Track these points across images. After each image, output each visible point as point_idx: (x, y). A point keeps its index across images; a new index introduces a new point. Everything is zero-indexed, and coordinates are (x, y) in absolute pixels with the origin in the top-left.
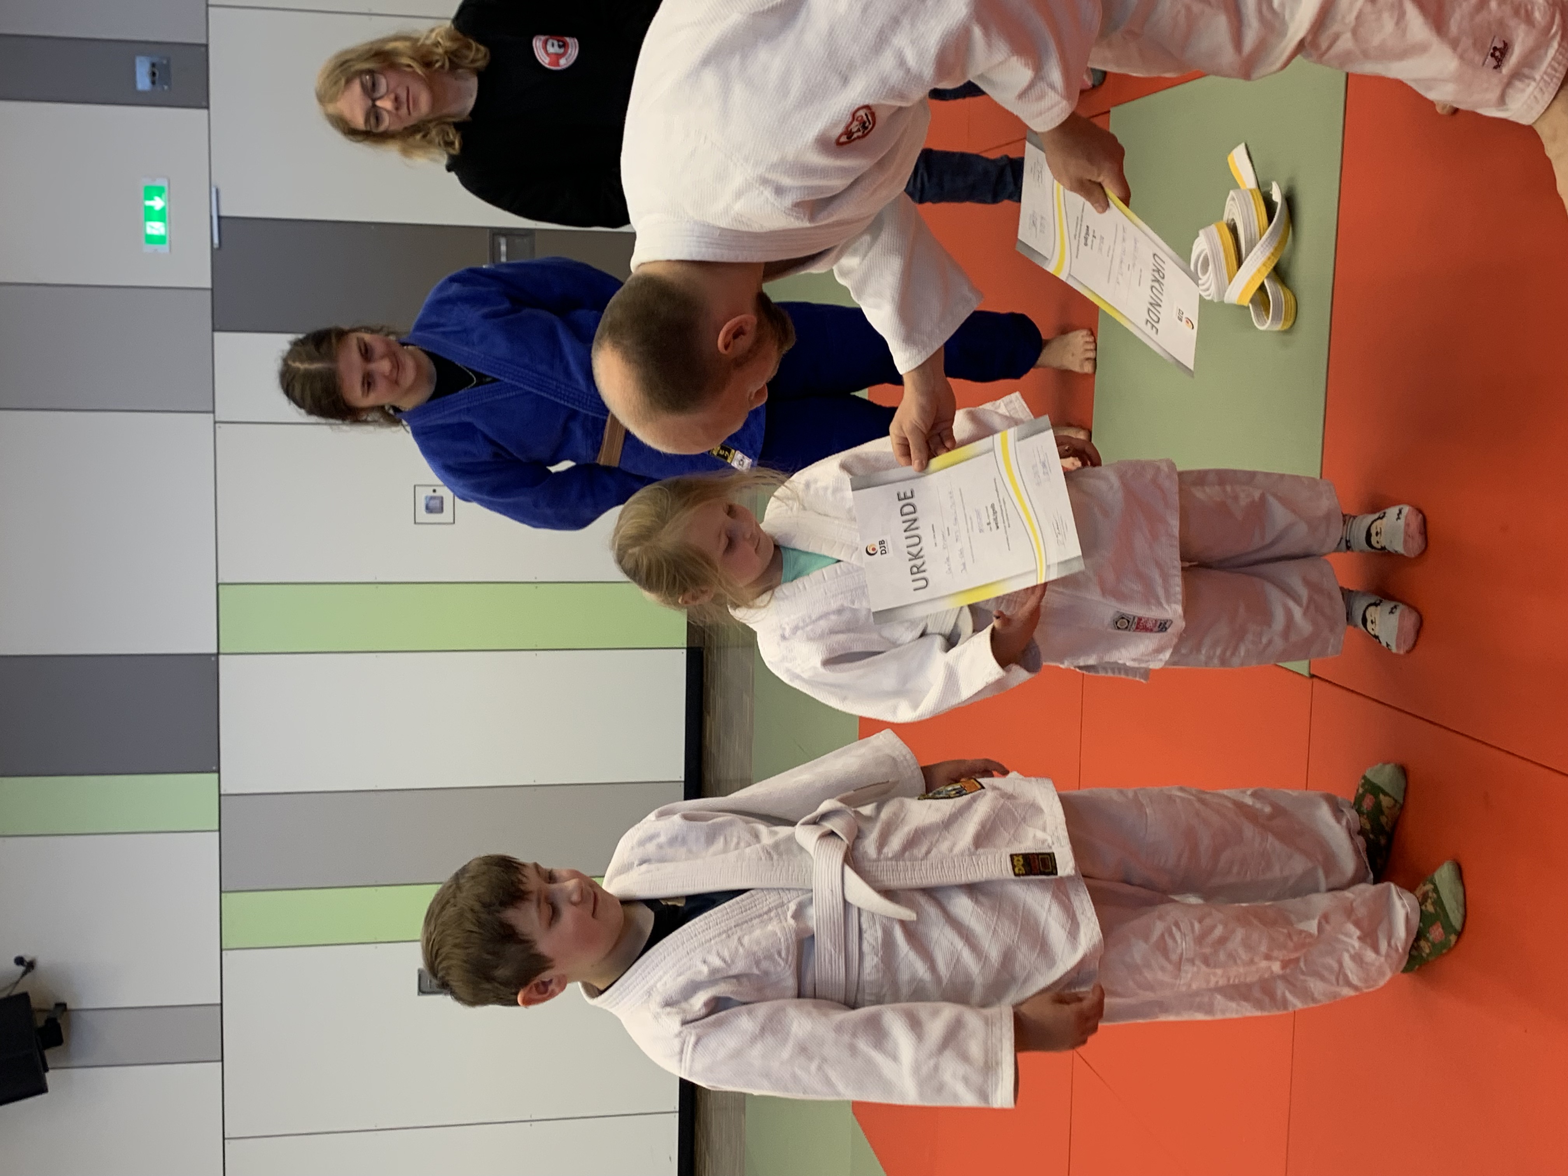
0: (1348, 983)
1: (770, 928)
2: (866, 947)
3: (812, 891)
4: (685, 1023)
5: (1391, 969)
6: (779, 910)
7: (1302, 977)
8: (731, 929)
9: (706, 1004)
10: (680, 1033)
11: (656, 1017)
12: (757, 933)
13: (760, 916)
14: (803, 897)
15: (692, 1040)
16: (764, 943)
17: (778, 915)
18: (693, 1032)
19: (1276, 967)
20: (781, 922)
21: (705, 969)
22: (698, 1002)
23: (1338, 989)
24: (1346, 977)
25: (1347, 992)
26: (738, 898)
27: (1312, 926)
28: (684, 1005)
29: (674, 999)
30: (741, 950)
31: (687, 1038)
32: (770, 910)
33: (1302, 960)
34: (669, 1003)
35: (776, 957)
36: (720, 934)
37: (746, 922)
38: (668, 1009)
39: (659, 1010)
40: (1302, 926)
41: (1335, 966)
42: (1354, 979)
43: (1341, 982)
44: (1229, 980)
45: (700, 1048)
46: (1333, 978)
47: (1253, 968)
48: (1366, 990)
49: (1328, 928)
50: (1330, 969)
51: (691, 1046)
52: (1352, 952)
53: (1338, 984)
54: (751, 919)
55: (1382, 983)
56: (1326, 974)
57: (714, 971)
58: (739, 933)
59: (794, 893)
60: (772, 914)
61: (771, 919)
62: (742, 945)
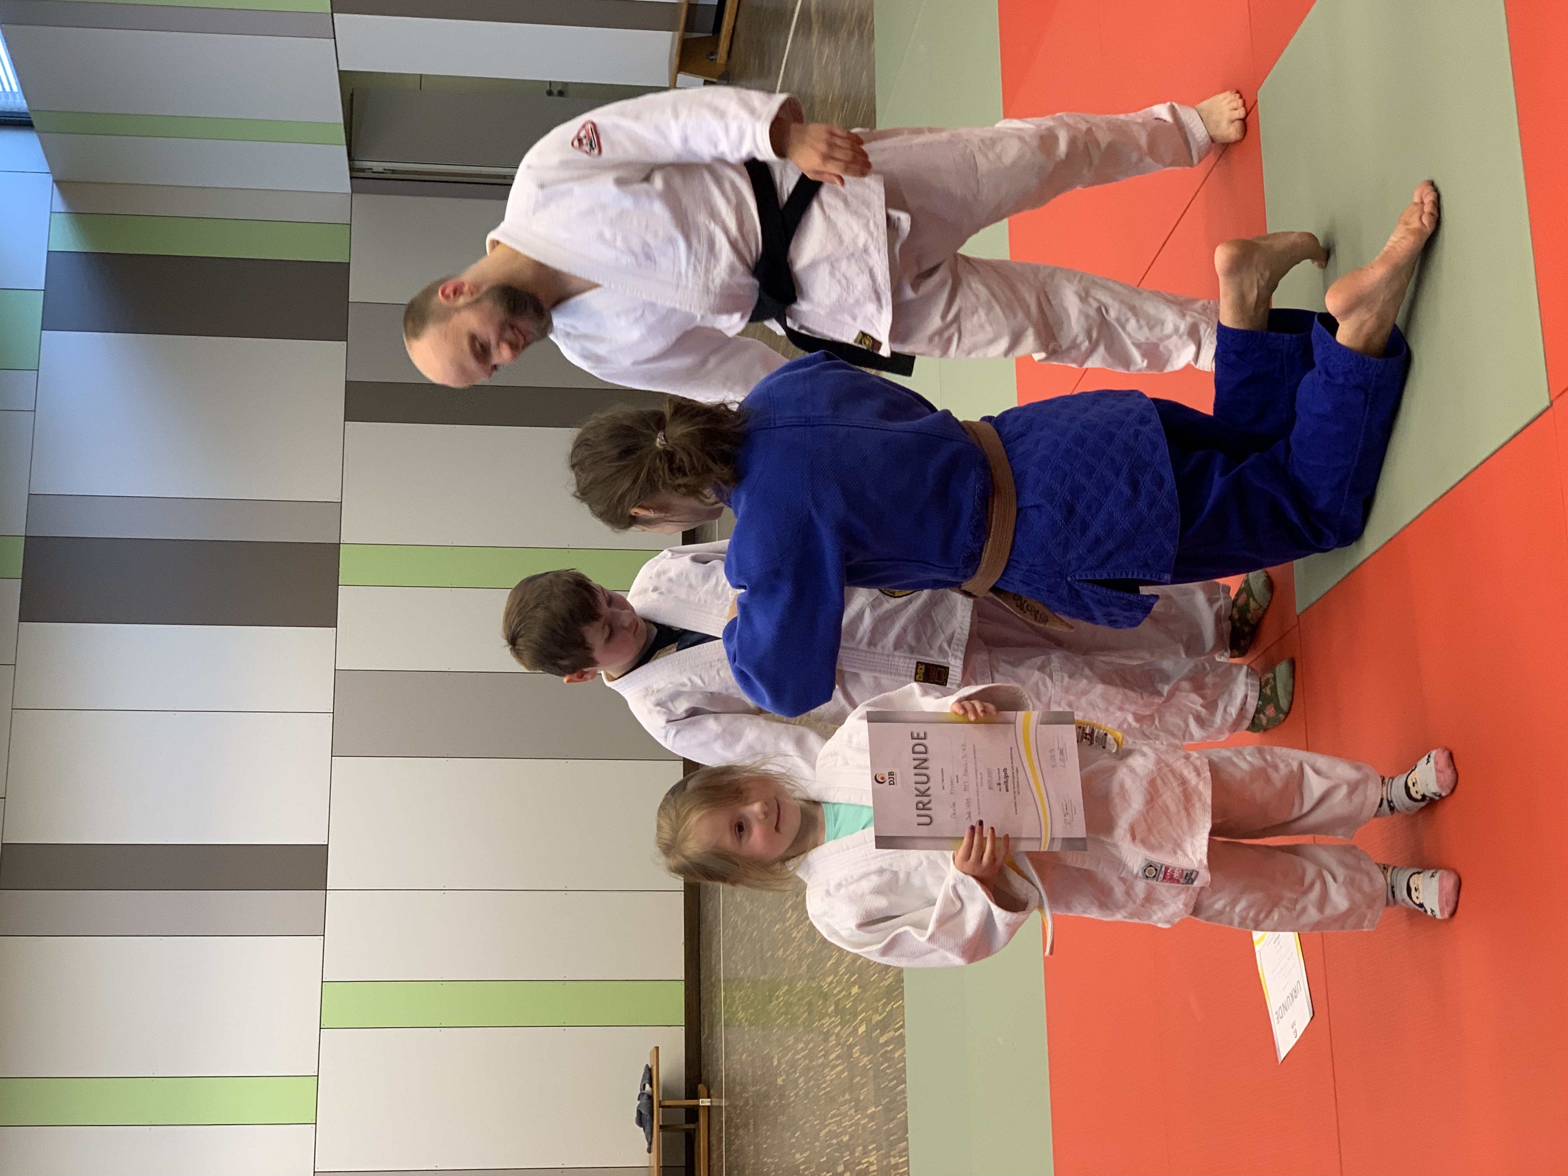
4: (669, 721)
9: (686, 709)
18: (675, 727)
21: (688, 684)
22: (681, 707)
45: (679, 736)
57: (693, 686)
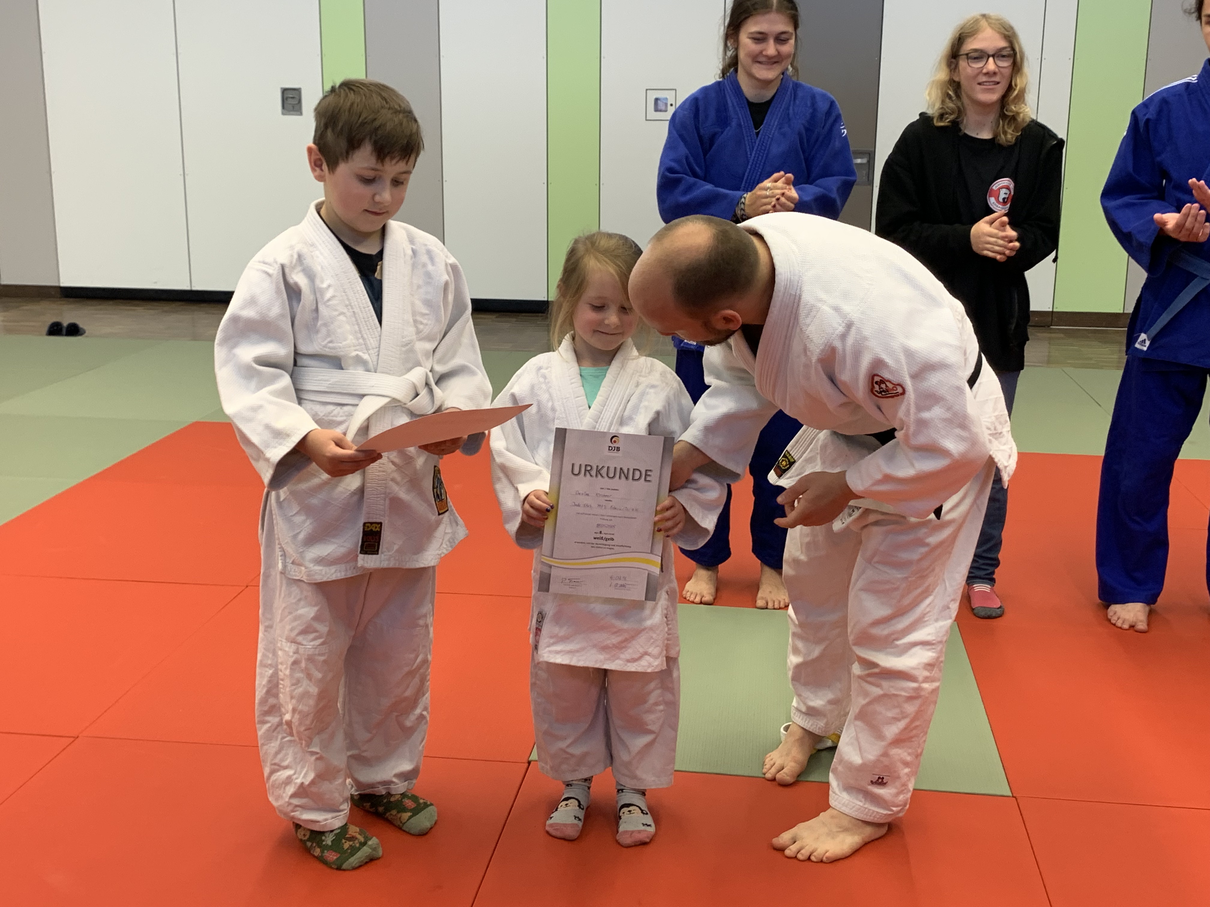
0: (273, 771)
1: (351, 337)
2: (330, 408)
3: (376, 372)
4: (283, 267)
6: (364, 346)
7: (280, 737)
8: (352, 308)
9: (296, 284)
10: (277, 264)
11: (292, 247)
12: (347, 327)
13: (360, 331)
14: (371, 365)
16: (339, 331)
17: (360, 344)
18: (276, 272)
19: (287, 717)
20: (354, 346)
21: (324, 286)
22: (299, 279)
25: (267, 771)
26: (375, 317)
28: (297, 268)
30: (336, 313)
32: (364, 339)
33: (292, 738)
35: (329, 339)
36: (348, 299)
37: (356, 321)
39: (297, 249)
40: (317, 741)
41: (286, 763)
44: (282, 680)
45: (264, 276)
46: (276, 761)
47: (288, 699)
49: (314, 759)
50: (284, 759)
51: (266, 269)
56: (280, 756)
57: (322, 292)
58: (348, 314)
59: (375, 358)
60: (361, 341)
61: (357, 340)
62: (339, 315)
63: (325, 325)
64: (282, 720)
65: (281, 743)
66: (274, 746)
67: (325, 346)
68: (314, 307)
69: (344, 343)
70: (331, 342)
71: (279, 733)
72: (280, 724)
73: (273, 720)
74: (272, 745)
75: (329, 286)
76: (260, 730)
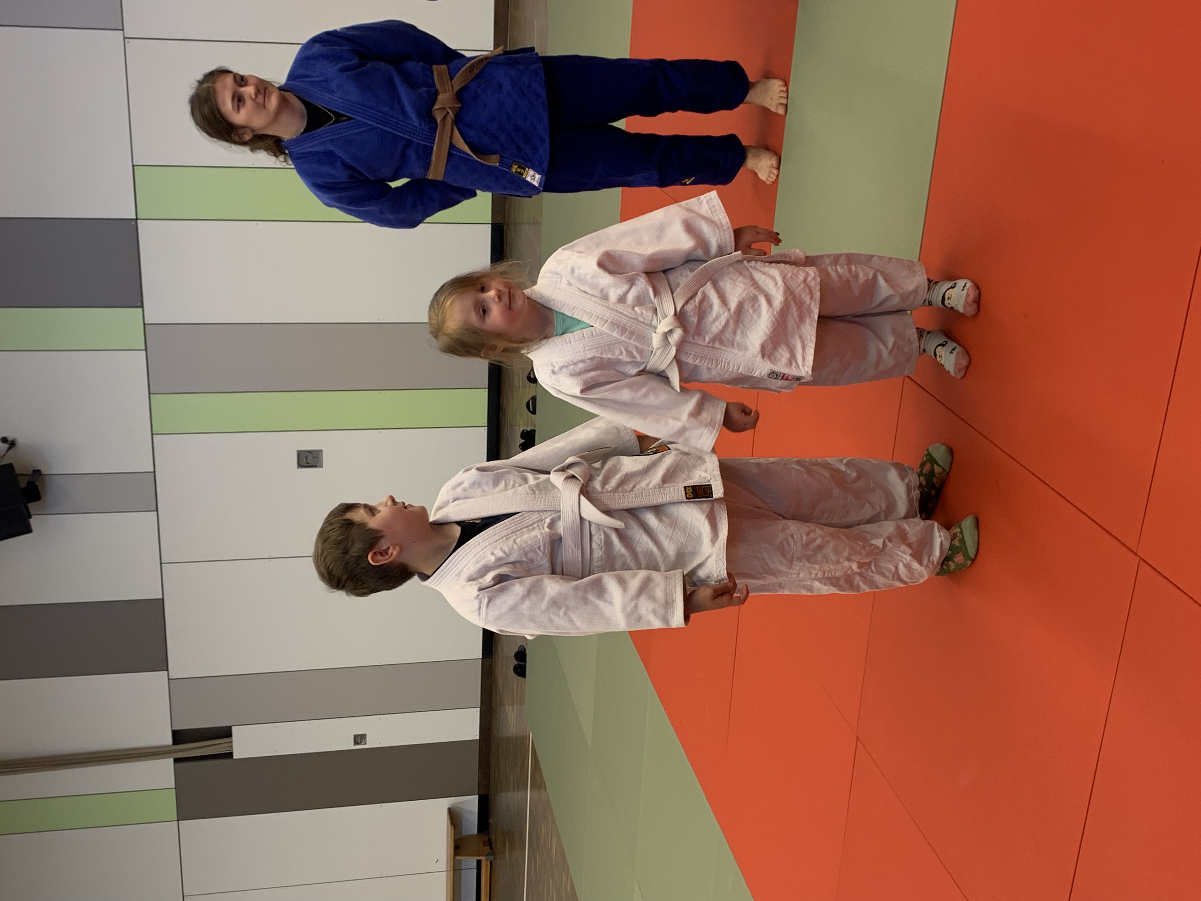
0: (900, 579)
1: (534, 533)
2: (594, 545)
3: (560, 511)
5: (928, 573)
6: (540, 523)
7: (871, 574)
8: (509, 534)
9: (493, 579)
10: (478, 595)
11: (463, 587)
12: (526, 536)
13: (528, 527)
14: (555, 515)
15: (486, 600)
16: (529, 543)
17: (538, 526)
19: (855, 567)
20: (540, 530)
21: (493, 558)
23: (893, 582)
24: (899, 576)
25: (899, 584)
26: (513, 517)
27: (879, 542)
28: (481, 580)
29: (474, 576)
30: (515, 547)
31: (483, 600)
32: (534, 523)
33: (873, 564)
34: (471, 579)
35: (538, 550)
36: (502, 538)
37: (519, 530)
38: (471, 583)
39: (464, 584)
40: (874, 542)
41: (893, 568)
42: (904, 578)
43: (895, 579)
45: (491, 605)
46: (890, 576)
47: (840, 566)
48: (910, 584)
49: (890, 545)
50: (890, 571)
51: (485, 604)
52: (905, 561)
53: (893, 579)
54: (522, 529)
55: (921, 581)
56: (887, 574)
57: (499, 559)
58: (514, 537)
59: (549, 513)
60: (535, 526)
61: (534, 528)
62: (516, 543)
63: (526, 554)
64: (857, 573)
65: (876, 574)
66: (879, 579)
67: (544, 554)
68: (511, 565)
69: (539, 537)
70: (539, 548)
71: (868, 575)
72: (860, 574)
73: (857, 580)
74: (877, 579)
75: (492, 554)
76: (865, 590)
